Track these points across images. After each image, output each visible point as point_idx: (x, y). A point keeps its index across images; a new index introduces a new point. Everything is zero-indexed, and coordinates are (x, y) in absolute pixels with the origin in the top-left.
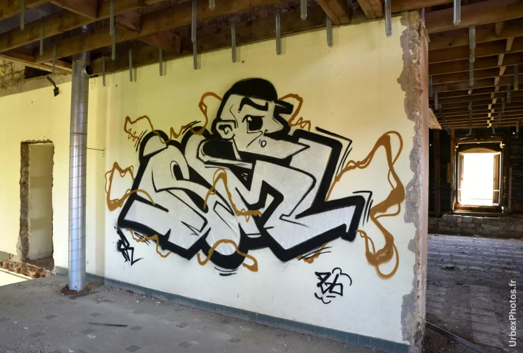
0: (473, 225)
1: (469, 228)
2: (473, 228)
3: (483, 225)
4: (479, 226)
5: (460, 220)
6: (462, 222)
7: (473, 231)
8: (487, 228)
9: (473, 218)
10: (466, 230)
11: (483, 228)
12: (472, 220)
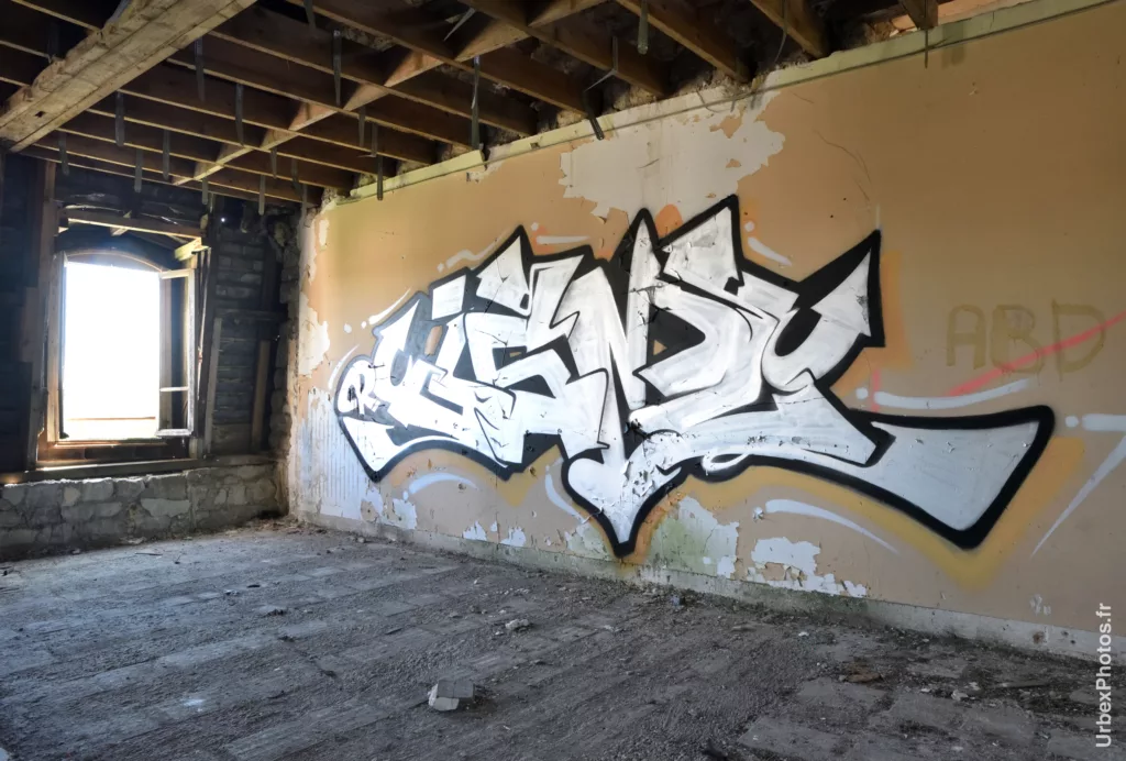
0: (115, 508)
1: (101, 518)
2: (115, 518)
3: (147, 503)
4: (134, 508)
5: (71, 497)
6: (79, 503)
7: (115, 529)
8: (159, 509)
9: (115, 484)
10: (94, 529)
11: (147, 512)
12: (111, 487)
